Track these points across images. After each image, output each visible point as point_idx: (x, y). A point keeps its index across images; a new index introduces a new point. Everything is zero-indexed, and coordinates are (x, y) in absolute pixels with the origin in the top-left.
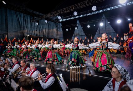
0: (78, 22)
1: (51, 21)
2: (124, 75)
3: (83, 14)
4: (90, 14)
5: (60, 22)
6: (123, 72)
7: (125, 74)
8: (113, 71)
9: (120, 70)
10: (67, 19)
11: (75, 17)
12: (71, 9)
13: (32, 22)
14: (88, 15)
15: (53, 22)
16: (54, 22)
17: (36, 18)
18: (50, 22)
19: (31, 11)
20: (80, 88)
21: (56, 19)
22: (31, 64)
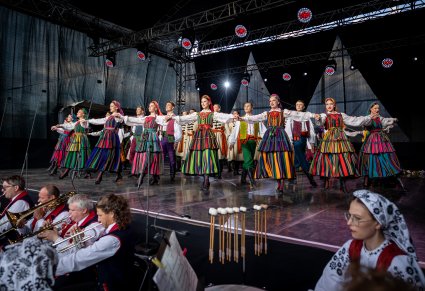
0: (251, 61)
2: (392, 225)
3: (268, 35)
4: (292, 35)
5: (189, 60)
6: (386, 214)
7: (392, 222)
8: (355, 216)
9: (375, 210)
10: (214, 51)
11: (241, 45)
12: (226, 13)
13: (91, 56)
14: (285, 36)
15: (166, 57)
16: (170, 59)
17: (104, 44)
18: (154, 57)
19: (89, 18)
20: (246, 284)
21: (174, 50)
22: (72, 202)
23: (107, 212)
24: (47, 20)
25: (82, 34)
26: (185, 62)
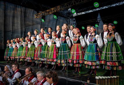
0: (99, 17)
1: (61, 16)
3: (106, 5)
5: (72, 17)
10: (83, 13)
11: (95, 10)
15: (63, 17)
16: (65, 17)
18: (59, 17)
21: (67, 14)
22: (38, 74)
23: (50, 78)
24: (21, 5)
25: (32, 10)
26: (71, 18)
